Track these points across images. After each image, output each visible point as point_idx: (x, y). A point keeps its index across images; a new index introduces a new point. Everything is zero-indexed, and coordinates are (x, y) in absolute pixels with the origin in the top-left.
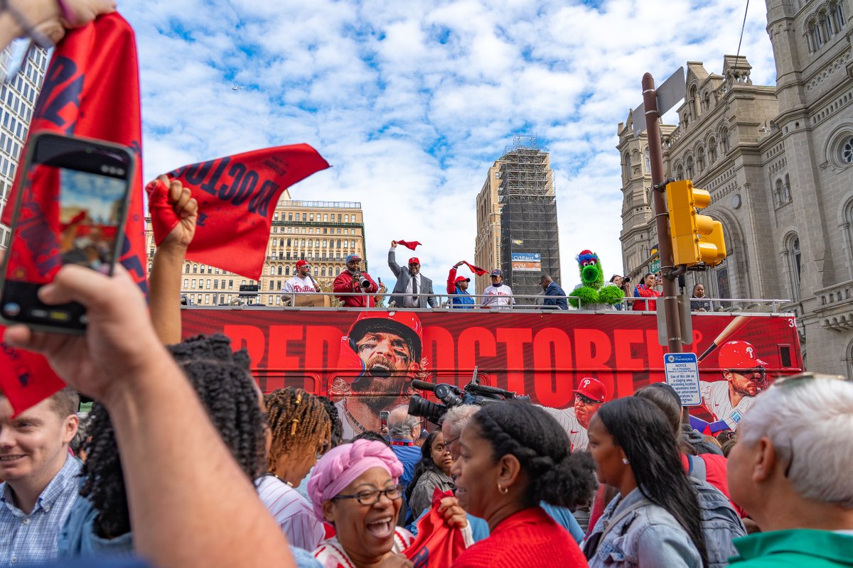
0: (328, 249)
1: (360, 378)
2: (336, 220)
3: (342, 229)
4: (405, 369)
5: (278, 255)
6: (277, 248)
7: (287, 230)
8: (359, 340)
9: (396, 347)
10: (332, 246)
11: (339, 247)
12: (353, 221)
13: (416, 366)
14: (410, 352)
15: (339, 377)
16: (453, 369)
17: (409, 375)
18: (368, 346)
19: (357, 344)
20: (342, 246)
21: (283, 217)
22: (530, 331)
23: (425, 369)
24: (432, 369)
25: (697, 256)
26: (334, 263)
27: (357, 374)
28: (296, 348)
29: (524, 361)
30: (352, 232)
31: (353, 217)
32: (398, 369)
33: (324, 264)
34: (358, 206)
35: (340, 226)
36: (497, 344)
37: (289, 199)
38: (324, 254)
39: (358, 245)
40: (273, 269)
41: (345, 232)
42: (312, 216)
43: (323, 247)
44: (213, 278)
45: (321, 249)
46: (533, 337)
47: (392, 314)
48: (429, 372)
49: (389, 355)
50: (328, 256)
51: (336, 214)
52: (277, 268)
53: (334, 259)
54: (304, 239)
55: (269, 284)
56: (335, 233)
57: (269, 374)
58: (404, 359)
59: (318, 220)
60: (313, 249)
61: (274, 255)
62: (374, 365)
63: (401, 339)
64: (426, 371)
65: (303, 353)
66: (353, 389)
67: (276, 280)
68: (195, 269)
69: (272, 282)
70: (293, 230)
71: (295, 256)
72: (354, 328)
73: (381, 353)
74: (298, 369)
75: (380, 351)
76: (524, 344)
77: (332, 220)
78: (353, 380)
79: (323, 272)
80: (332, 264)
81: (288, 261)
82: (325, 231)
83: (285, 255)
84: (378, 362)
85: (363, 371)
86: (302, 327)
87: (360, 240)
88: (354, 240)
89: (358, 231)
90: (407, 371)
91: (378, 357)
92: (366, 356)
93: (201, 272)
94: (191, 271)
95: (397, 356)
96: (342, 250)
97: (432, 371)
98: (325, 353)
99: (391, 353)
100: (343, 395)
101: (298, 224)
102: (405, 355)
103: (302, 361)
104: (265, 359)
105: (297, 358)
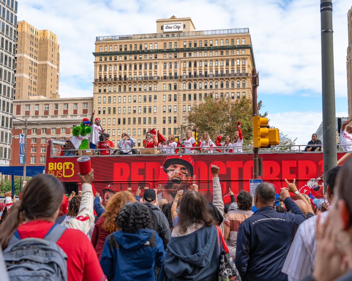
0: (224, 67)
1: (168, 184)
2: (230, 44)
3: (235, 51)
4: (187, 180)
5: (187, 74)
6: (187, 69)
7: (193, 54)
8: (167, 168)
9: (182, 171)
10: (227, 64)
11: (233, 65)
12: (243, 43)
13: (191, 179)
14: (188, 172)
15: (160, 183)
16: (207, 180)
17: (188, 182)
18: (171, 170)
19: (166, 169)
20: (235, 64)
21: (190, 44)
22: (241, 162)
23: (195, 180)
24: (198, 180)
25: (259, 145)
26: (230, 77)
27: (167, 182)
28: (142, 172)
29: (239, 176)
30: (244, 52)
31: (243, 40)
32: (184, 180)
33: (222, 79)
34: (246, 31)
35: (234, 48)
36: (227, 168)
37: (194, 30)
38: (222, 71)
39: (248, 62)
40: (184, 85)
41: (237, 52)
42: (211, 42)
43: (221, 66)
44: (143, 94)
45: (219, 68)
46: (243, 165)
47: (181, 156)
48: (197, 181)
49: (180, 174)
50: (225, 72)
51: (230, 39)
52: (187, 84)
53: (230, 75)
54: (206, 61)
55: (182, 96)
56: (230, 54)
57: (132, 183)
58: (186, 176)
59: (216, 45)
60: (214, 68)
61: (185, 74)
62: (174, 178)
63: (185, 167)
64: (195, 181)
65: (145, 174)
66: (165, 188)
67: (187, 93)
68: (130, 89)
69: (184, 95)
70: (198, 54)
71: (201, 74)
72: (165, 163)
73: (177, 173)
74: (143, 180)
75: (176, 172)
76: (239, 168)
77: (227, 44)
78: (165, 185)
79: (222, 85)
80: (228, 79)
81: (195, 78)
82: (222, 53)
83: (193, 74)
84: (175, 177)
85: (169, 181)
86: (144, 163)
87: (249, 58)
88: (244, 59)
89: (248, 51)
90: (187, 181)
91: (176, 175)
92: (170, 175)
93: (134, 90)
94: (127, 90)
95: (183, 174)
96: (235, 67)
97: (198, 181)
98: (154, 173)
99: (180, 173)
100: (161, 191)
101: (201, 49)
102: (187, 174)
103: (145, 177)
104: (130, 176)
105: (142, 176)
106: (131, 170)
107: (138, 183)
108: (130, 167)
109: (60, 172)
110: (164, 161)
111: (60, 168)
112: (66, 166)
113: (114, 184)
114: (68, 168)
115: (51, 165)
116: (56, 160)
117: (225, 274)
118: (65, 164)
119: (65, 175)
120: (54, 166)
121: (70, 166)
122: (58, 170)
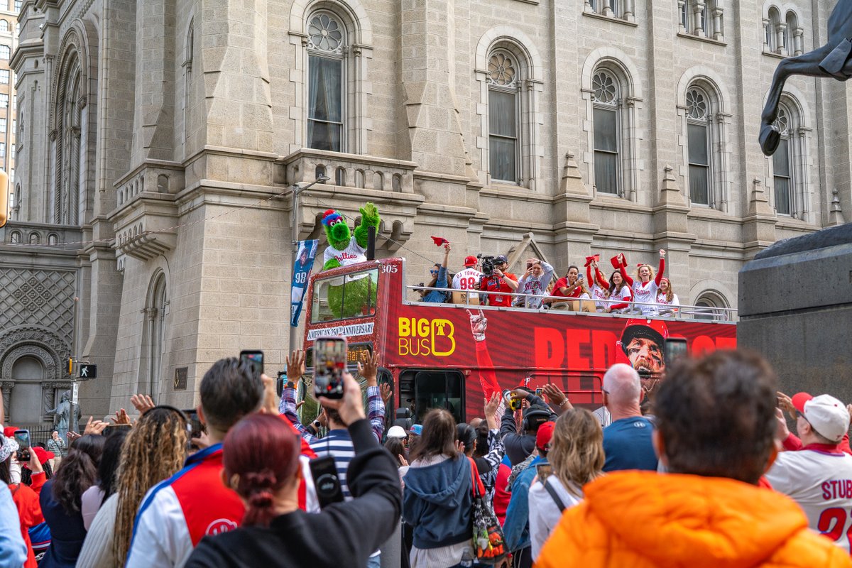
8: (628, 345)
9: (652, 352)
14: (660, 355)
18: (634, 350)
19: (627, 348)
28: (586, 351)
32: (655, 371)
47: (649, 322)
49: (649, 359)
57: (569, 374)
58: (659, 362)
62: (640, 368)
63: (656, 345)
65: (592, 355)
72: (624, 334)
73: (643, 357)
74: (589, 369)
75: (642, 355)
84: (642, 365)
86: (589, 331)
91: (642, 360)
92: (633, 359)
95: (654, 360)
98: (606, 356)
99: (650, 357)
102: (659, 359)
103: (591, 362)
104: (566, 360)
105: (587, 360)
106: (566, 347)
107: (580, 374)
108: (565, 339)
109: (425, 343)
110: (622, 329)
111: (423, 331)
112: (436, 329)
113: (536, 377)
114: (441, 332)
115: (404, 323)
116: (414, 312)
117: (482, 524)
118: (435, 323)
119: (436, 351)
120: (410, 327)
121: (447, 329)
122: (422, 338)
